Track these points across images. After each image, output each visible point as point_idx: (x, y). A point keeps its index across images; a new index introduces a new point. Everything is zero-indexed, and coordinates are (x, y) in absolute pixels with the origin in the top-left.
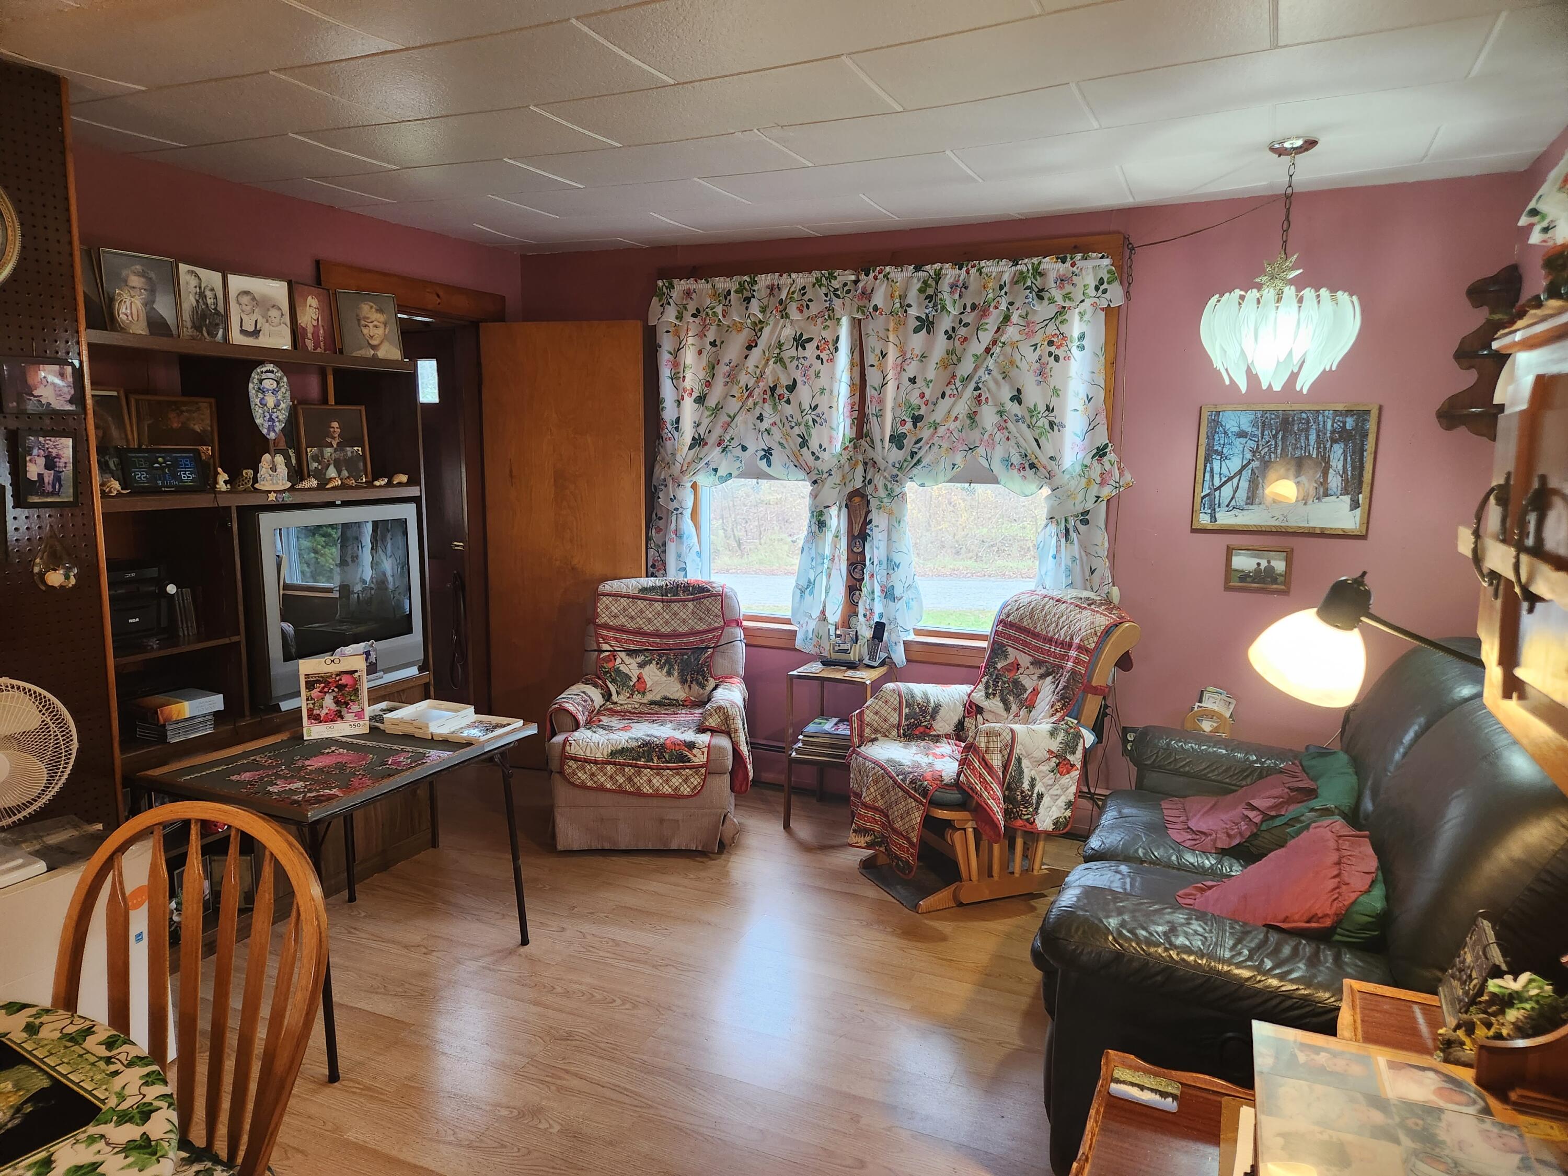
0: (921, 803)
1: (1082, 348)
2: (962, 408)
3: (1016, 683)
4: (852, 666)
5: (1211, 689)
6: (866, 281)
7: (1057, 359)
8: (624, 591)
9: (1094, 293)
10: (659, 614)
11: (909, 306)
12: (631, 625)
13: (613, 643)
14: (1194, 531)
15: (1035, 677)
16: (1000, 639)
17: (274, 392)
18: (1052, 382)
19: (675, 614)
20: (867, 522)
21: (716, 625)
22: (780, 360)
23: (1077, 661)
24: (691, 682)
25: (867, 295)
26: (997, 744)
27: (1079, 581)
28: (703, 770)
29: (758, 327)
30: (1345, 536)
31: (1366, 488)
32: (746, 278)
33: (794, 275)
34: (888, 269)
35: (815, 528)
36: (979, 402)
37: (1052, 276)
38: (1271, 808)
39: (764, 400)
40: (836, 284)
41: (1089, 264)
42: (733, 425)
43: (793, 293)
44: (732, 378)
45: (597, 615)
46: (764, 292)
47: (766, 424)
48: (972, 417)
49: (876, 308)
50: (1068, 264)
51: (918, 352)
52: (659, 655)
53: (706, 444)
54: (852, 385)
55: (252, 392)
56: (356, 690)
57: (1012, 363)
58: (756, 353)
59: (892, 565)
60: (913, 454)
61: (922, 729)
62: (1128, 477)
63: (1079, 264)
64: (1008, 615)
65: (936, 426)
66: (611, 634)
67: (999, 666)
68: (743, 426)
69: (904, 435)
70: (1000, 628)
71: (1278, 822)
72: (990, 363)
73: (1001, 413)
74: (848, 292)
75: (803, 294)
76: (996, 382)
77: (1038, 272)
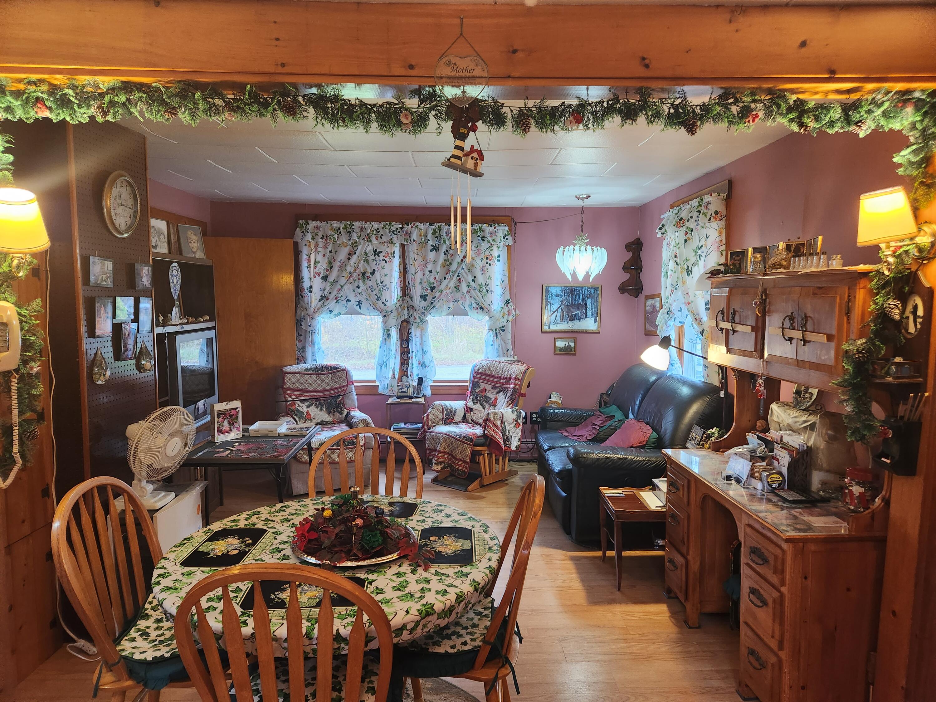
0: (470, 445)
1: (499, 261)
2: (452, 284)
3: (486, 397)
4: (411, 398)
5: (553, 393)
6: (406, 228)
7: (490, 265)
8: (297, 371)
9: (503, 239)
10: (315, 381)
11: (429, 240)
12: (302, 387)
13: (293, 397)
14: (542, 332)
15: (494, 393)
16: (476, 380)
17: (176, 276)
18: (488, 275)
19: (323, 381)
20: (409, 334)
21: (344, 384)
22: (366, 261)
23: (515, 384)
24: (334, 412)
25: (409, 234)
26: (497, 418)
27: (501, 354)
28: (363, 448)
29: (355, 245)
30: (593, 332)
31: (599, 315)
32: (348, 223)
33: (373, 223)
34: (417, 224)
35: (386, 337)
36: (460, 282)
37: (487, 231)
38: (601, 424)
39: (359, 279)
40: (393, 228)
41: (500, 228)
42: (343, 290)
43: (373, 231)
44: (342, 267)
45: (284, 383)
46: (358, 230)
47: (360, 290)
48: (457, 288)
49: (414, 240)
50: (493, 227)
51: (432, 260)
52: (316, 401)
53: (329, 299)
54: (400, 273)
55: (170, 276)
56: (237, 417)
57: (473, 266)
58: (354, 258)
59: (424, 352)
60: (432, 303)
61: (450, 420)
62: (517, 312)
63: (497, 228)
64: (479, 370)
65: (441, 291)
66: (292, 392)
67: (477, 391)
68: (348, 291)
69: (427, 295)
70: (475, 375)
71: (604, 428)
72: (464, 265)
73: (468, 286)
74: (399, 232)
75: (378, 232)
76: (466, 273)
77: (481, 230)
